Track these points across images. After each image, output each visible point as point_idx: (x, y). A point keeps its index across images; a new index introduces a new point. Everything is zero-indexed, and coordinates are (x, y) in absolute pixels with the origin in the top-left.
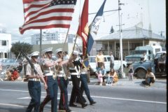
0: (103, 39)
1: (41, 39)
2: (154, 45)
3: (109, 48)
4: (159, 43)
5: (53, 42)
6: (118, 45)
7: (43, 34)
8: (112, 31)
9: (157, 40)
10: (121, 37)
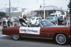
0: (37, 10)
1: (10, 10)
2: (58, 13)
3: (39, 14)
4: (60, 12)
5: (15, 12)
6: (43, 13)
7: (11, 8)
8: (41, 7)
9: (59, 11)
10: (44, 9)
